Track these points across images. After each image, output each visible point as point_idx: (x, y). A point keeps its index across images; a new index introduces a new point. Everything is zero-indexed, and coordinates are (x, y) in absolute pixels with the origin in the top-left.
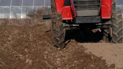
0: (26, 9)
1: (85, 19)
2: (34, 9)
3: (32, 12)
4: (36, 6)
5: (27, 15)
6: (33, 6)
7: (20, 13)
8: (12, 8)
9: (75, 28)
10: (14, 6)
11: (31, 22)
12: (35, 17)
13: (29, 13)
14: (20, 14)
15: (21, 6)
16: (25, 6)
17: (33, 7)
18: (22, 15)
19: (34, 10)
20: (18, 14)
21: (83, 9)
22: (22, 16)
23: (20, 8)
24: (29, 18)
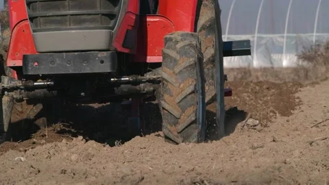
0: (296, 43)
1: (58, 61)
2: (316, 41)
3: (312, 49)
4: (322, 32)
5: (299, 57)
6: (315, 34)
7: (281, 52)
8: (260, 39)
9: (45, 94)
10: (264, 36)
11: (310, 74)
12: (320, 60)
13: (304, 50)
14: (280, 55)
15: (284, 33)
16: (294, 33)
17: (313, 37)
18: (286, 57)
19: (317, 43)
20: (275, 57)
21: (53, 27)
22: (287, 61)
23: (281, 39)
24: (305, 64)
